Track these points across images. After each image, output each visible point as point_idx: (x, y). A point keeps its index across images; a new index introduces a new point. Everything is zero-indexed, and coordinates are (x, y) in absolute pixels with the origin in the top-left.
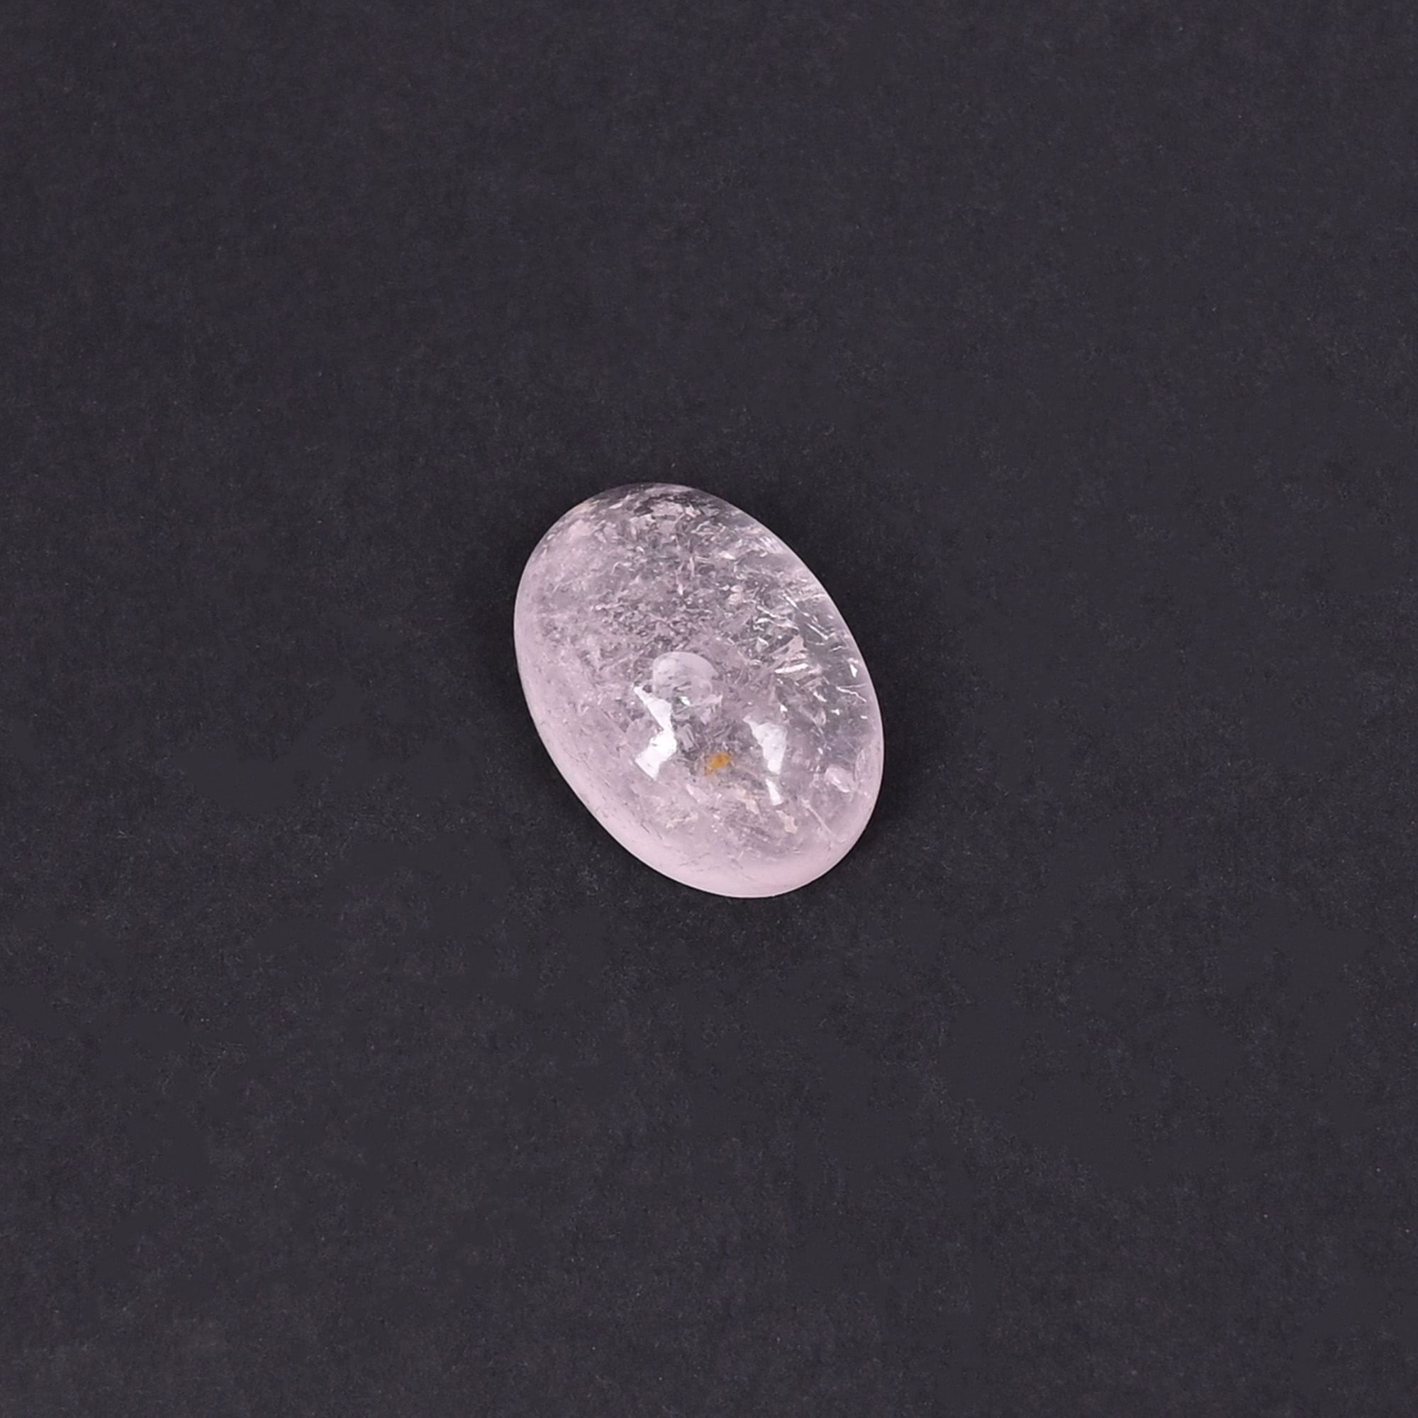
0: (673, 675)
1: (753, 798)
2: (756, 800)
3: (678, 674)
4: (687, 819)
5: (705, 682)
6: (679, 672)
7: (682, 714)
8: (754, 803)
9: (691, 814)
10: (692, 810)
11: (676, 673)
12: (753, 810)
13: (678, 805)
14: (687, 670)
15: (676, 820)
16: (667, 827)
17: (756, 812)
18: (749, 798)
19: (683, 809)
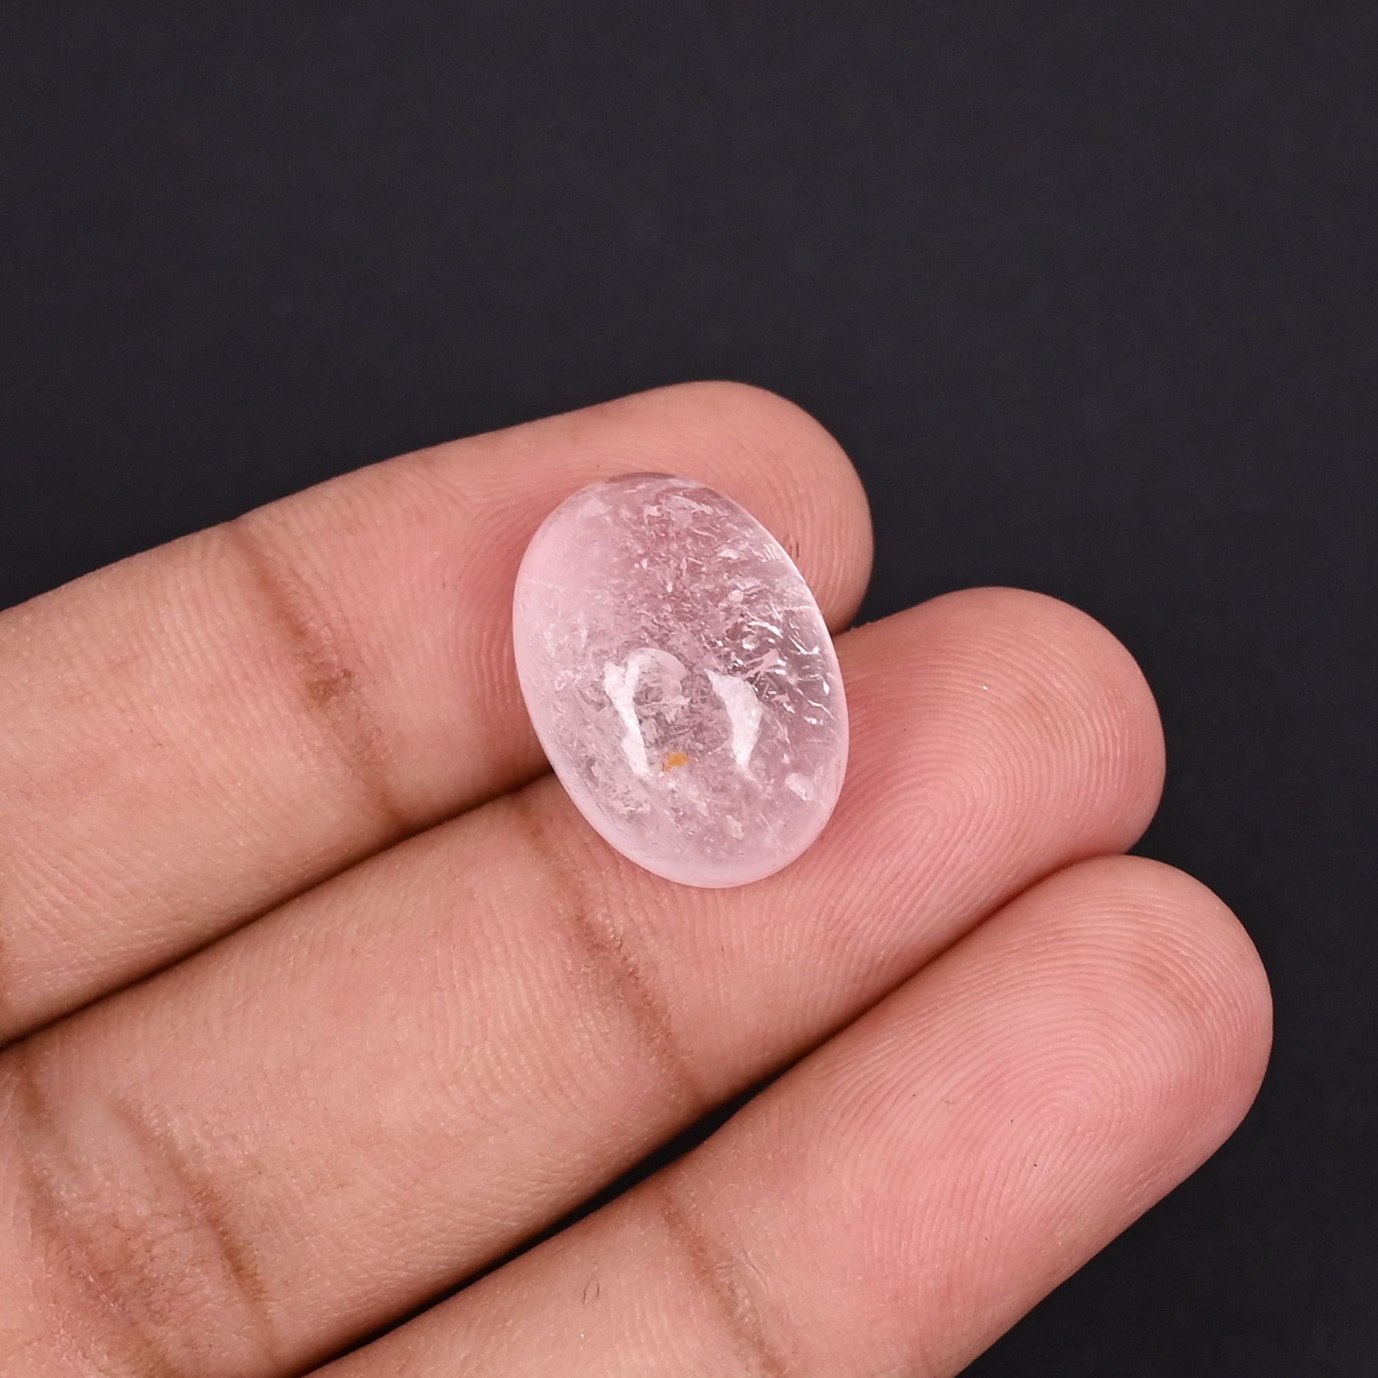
0: (646, 671)
1: (705, 801)
2: (707, 803)
3: (651, 671)
4: (640, 810)
5: (675, 683)
6: (653, 669)
7: (650, 709)
8: (705, 805)
9: (644, 805)
10: (645, 802)
11: (650, 669)
12: (702, 811)
13: (633, 795)
14: (660, 669)
15: (629, 808)
16: (621, 812)
17: (706, 814)
18: (700, 800)
19: (637, 798)
